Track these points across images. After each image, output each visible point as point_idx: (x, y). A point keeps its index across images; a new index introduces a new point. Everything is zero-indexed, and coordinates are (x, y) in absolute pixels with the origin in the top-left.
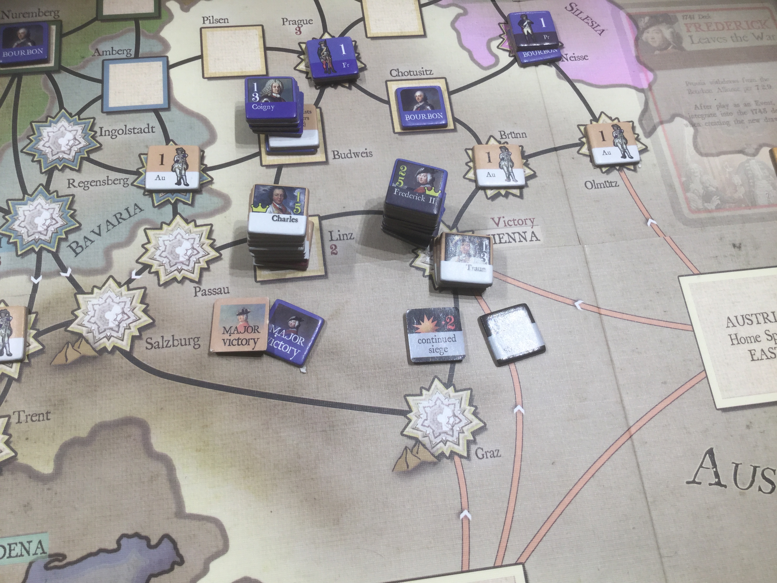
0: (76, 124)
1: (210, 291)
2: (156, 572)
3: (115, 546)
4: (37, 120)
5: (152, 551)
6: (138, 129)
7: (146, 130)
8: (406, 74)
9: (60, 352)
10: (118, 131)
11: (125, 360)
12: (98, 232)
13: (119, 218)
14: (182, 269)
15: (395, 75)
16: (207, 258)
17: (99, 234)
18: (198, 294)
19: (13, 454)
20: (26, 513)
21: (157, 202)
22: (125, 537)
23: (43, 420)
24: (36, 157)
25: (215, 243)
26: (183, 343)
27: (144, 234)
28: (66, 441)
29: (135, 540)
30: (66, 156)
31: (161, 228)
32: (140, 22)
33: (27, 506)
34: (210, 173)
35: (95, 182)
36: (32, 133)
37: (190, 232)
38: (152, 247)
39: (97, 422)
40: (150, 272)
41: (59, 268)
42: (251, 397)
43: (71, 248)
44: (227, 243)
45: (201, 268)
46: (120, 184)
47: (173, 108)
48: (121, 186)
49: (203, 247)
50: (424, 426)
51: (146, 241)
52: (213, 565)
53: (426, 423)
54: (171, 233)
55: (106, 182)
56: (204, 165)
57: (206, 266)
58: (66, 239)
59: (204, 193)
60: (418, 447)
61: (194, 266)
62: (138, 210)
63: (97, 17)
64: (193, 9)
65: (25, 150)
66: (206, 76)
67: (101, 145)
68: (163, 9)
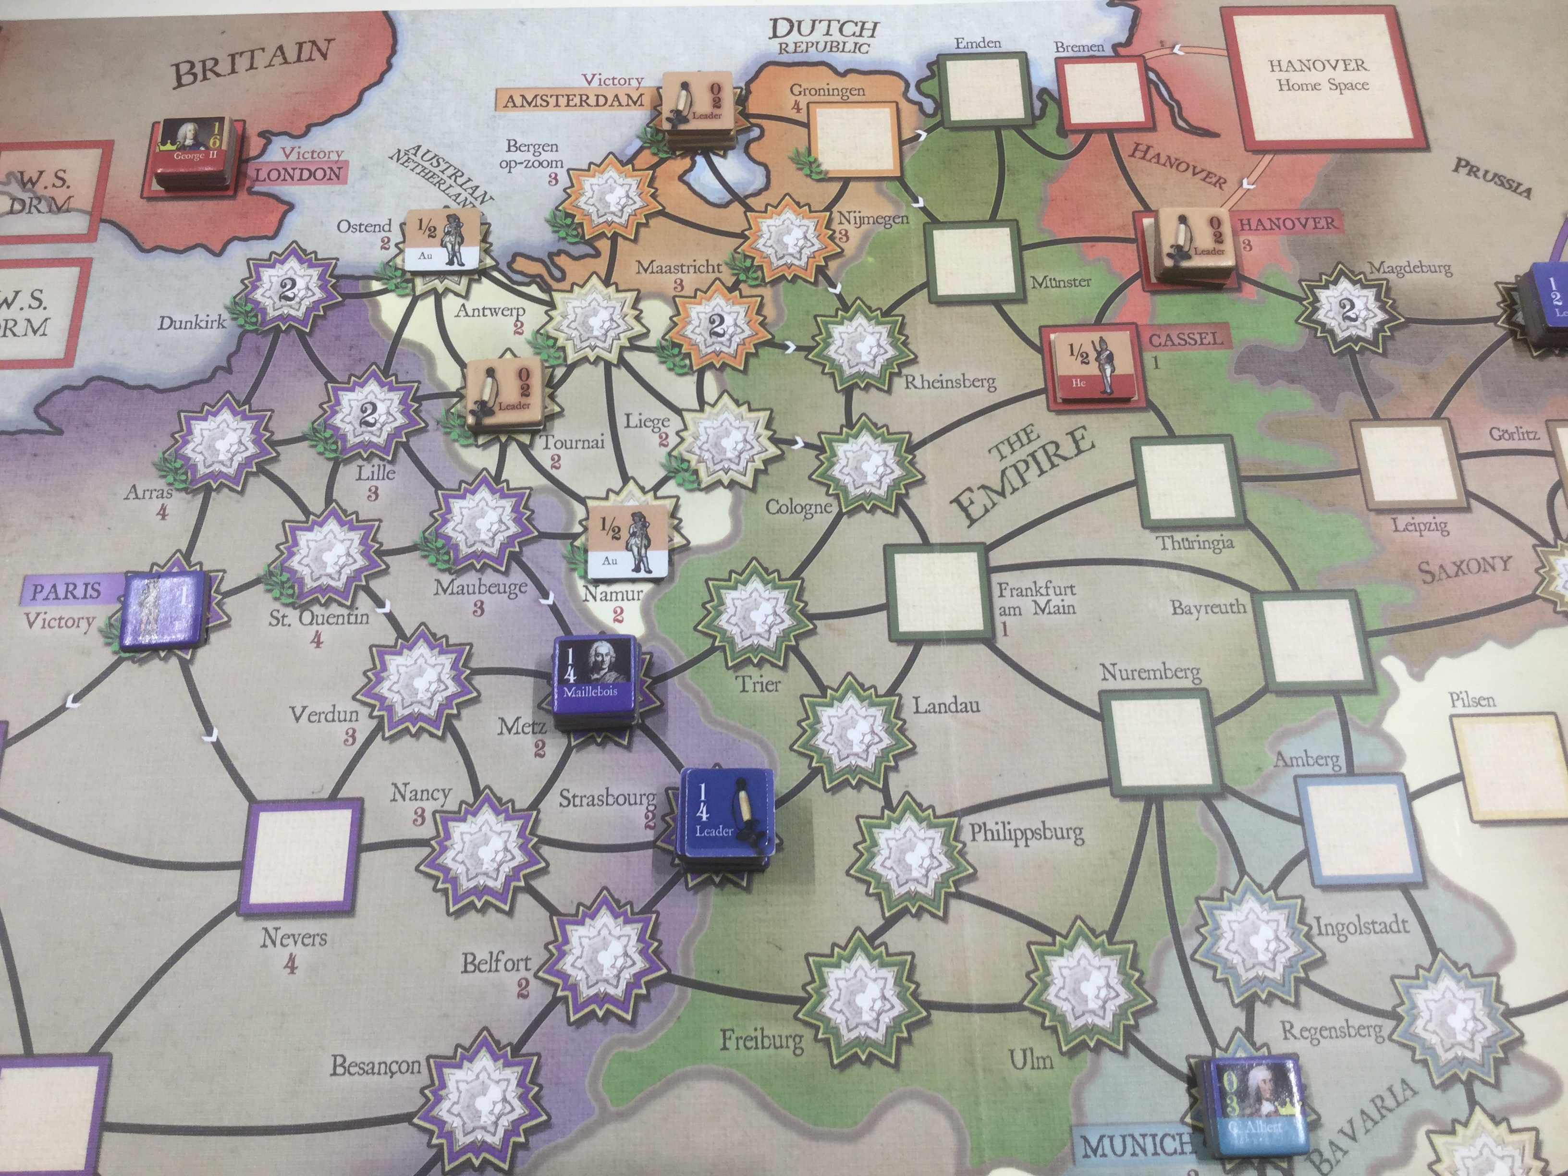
0: (1274, 907)
4: (1205, 895)
6: (1380, 924)
7: (1395, 927)
10: (1347, 927)
12: (1350, 1132)
13: (1381, 1108)
17: (1354, 1139)
21: (1439, 1078)
24: (1219, 971)
27: (1427, 1143)
30: (1269, 974)
31: (1454, 1132)
32: (1345, 699)
34: (1516, 1021)
35: (1326, 1029)
36: (1202, 922)
38: (1446, 1168)
43: (1314, 1163)
46: (1369, 1036)
47: (1431, 883)
48: (1372, 1040)
51: (1434, 1157)
54: (1472, 1142)
55: (1345, 1032)
56: (1502, 1003)
59: (1512, 1062)
62: (1409, 1093)
63: (1267, 684)
64: (1430, 674)
65: (1197, 957)
66: (1476, 817)
67: (1324, 955)
68: (1378, 674)
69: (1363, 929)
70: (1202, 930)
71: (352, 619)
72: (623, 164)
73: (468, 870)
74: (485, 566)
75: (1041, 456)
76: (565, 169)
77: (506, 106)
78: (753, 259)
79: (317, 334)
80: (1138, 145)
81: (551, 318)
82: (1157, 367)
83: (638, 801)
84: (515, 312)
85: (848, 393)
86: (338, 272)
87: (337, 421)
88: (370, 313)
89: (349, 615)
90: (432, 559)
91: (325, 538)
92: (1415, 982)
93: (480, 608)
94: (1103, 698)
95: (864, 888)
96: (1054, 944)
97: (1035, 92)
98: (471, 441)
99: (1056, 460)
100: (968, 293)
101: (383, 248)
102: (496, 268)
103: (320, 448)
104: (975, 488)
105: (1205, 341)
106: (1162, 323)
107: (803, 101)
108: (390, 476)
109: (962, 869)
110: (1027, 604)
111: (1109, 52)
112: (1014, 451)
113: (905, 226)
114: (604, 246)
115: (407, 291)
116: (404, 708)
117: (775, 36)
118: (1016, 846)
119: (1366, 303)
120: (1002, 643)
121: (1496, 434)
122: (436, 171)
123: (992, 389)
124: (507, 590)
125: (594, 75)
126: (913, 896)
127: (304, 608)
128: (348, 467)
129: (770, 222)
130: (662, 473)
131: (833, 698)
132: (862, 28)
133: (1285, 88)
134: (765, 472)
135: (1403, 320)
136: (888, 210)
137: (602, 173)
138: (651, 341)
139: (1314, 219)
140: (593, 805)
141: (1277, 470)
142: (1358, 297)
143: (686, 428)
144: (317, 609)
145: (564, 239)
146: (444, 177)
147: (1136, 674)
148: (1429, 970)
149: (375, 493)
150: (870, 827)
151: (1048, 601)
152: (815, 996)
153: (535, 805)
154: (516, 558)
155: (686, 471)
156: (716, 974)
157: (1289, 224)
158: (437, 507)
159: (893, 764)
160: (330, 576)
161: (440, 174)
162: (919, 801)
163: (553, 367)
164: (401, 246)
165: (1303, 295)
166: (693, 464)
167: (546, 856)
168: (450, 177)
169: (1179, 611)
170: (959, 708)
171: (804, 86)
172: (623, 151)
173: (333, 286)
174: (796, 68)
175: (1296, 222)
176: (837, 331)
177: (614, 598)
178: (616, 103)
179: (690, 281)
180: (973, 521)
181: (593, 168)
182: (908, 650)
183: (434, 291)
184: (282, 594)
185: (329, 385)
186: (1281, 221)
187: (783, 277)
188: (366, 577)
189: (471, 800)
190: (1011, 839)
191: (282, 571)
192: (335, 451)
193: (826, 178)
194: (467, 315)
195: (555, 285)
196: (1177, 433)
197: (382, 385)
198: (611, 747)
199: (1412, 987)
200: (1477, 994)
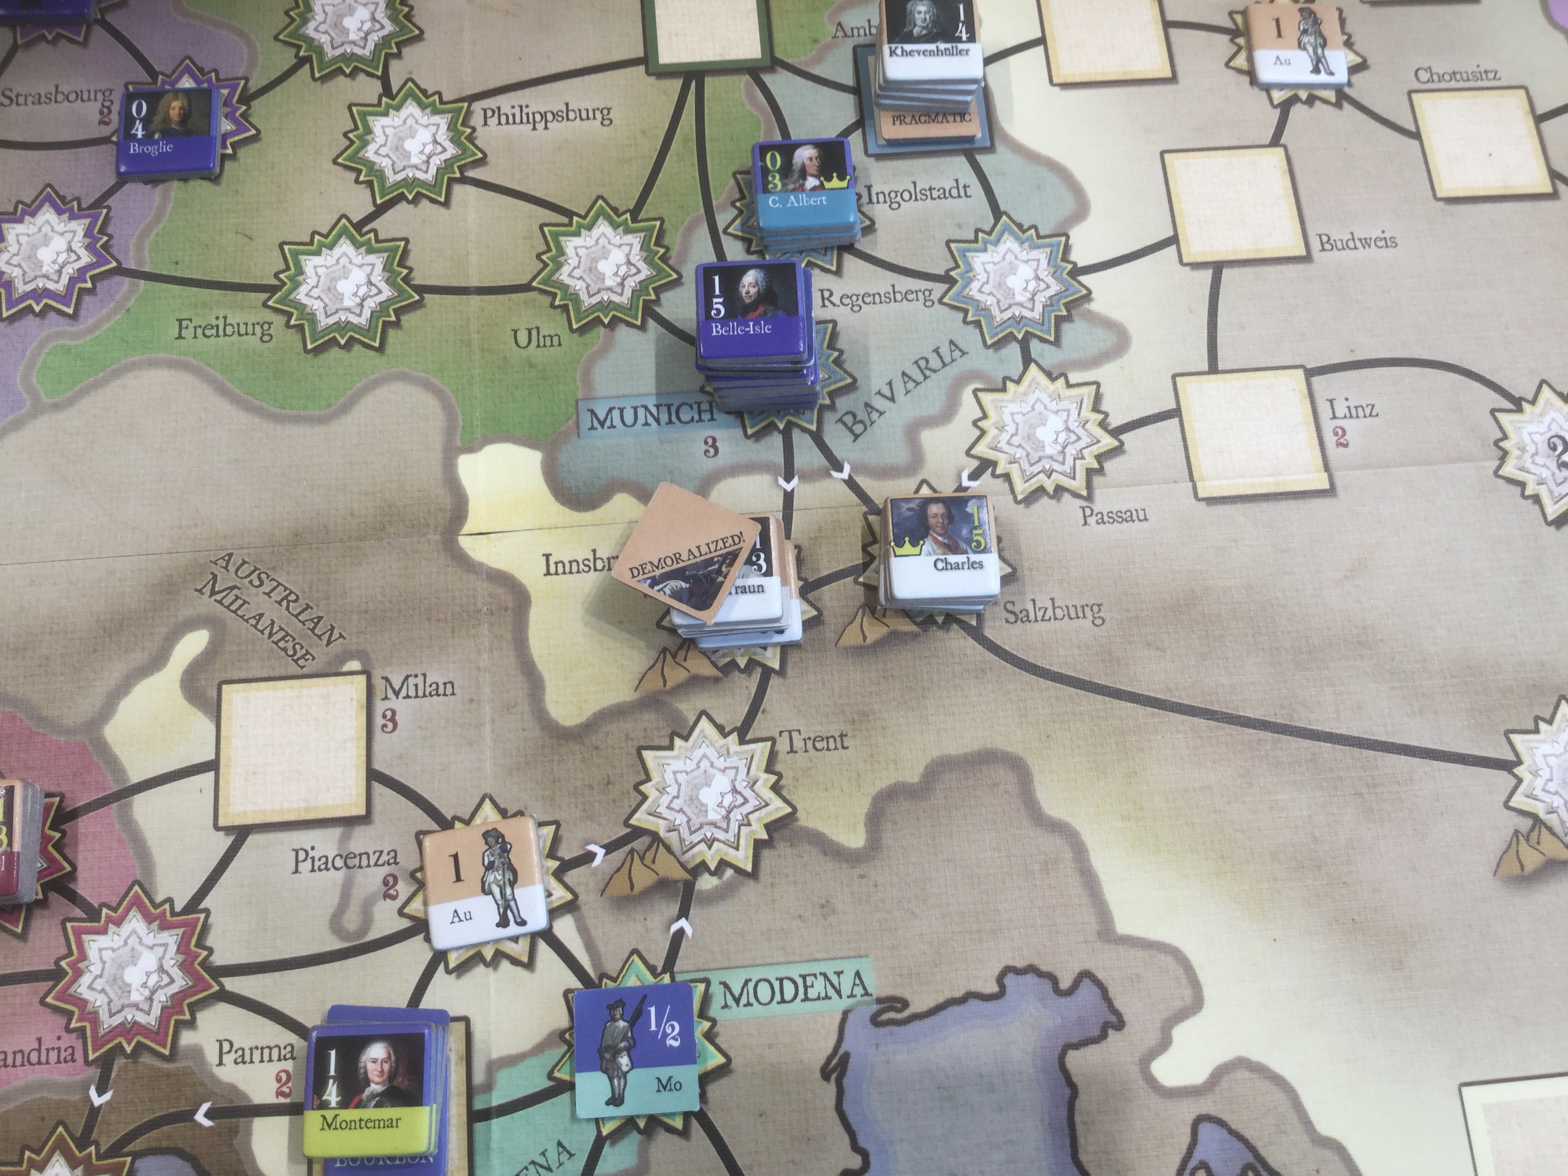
1: (1110, 515)
2: (1075, 1040)
3: (994, 988)
4: (744, 169)
5: (1063, 1001)
6: (938, 190)
7: (954, 192)
8: (1447, 77)
9: (851, 622)
10: (901, 194)
11: (971, 641)
12: (888, 394)
13: (925, 369)
14: (1053, 471)
15: (1425, 79)
16: (1096, 449)
17: (892, 399)
18: (1089, 520)
19: (789, 810)
20: (824, 917)
21: (992, 338)
22: (1010, 971)
23: (836, 748)
24: (754, 243)
25: (1108, 420)
26: (1073, 615)
27: (974, 400)
28: (882, 789)
29: (1031, 979)
31: (1004, 389)
33: (826, 907)
34: (1084, 279)
35: (870, 295)
36: (739, 196)
37: (1059, 397)
38: (992, 424)
39: (934, 757)
40: (994, 475)
41: (826, 462)
42: (1213, 723)
43: (845, 424)
44: (1131, 419)
45: (1087, 469)
46: (917, 300)
47: (999, 146)
48: (920, 304)
49: (1088, 426)
50: (1548, 792)
51: (980, 415)
52: (1179, 1032)
53: (1551, 787)
54: (1024, 399)
55: (892, 297)
56: (1069, 262)
57: (1096, 466)
58: (832, 407)
59: (1076, 318)
60: (1540, 831)
61: (1074, 464)
62: (957, 354)
65: (730, 230)
66: (1055, 80)
67: (874, 223)
69: (919, 196)
70: (738, 204)
83: (92, 97)
92: (972, 245)
95: (353, 175)
96: (570, 224)
109: (469, 154)
118: (534, 128)
126: (410, 183)
140: (40, 103)
148: (989, 233)
150: (364, 115)
152: (289, 283)
156: (174, 266)
159: (395, 50)
162: (423, 86)
190: (528, 122)
198: (63, 44)
199: (969, 250)
200: (1042, 255)
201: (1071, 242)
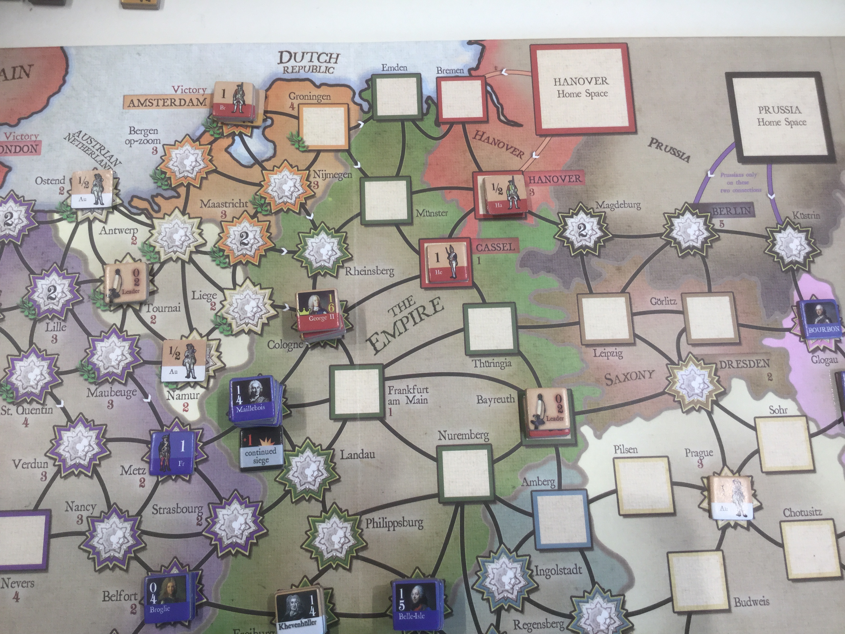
0: (515, 561)
4: (481, 555)
6: (568, 569)
7: (575, 571)
8: (798, 514)
10: (551, 571)
15: (788, 515)
24: (485, 595)
30: (510, 596)
32: (560, 449)
34: (631, 619)
35: (536, 624)
36: (479, 569)
46: (557, 627)
47: (595, 547)
48: (558, 630)
55: (545, 625)
56: (625, 609)
63: (522, 442)
64: (605, 436)
65: (475, 587)
66: (621, 513)
67: (538, 585)
68: (578, 435)
69: (559, 572)
70: (478, 573)
71: (44, 411)
72: (194, 141)
73: (105, 548)
74: (114, 380)
75: (415, 314)
76: (161, 145)
77: (129, 106)
78: (265, 198)
79: (24, 245)
80: (478, 131)
81: (152, 235)
82: (479, 263)
83: (193, 511)
84: (132, 231)
85: (314, 278)
86: (35, 208)
87: (35, 297)
88: (53, 233)
89: (42, 409)
90: (86, 377)
91: (29, 365)
92: (582, 599)
93: (111, 404)
94: (438, 450)
95: (309, 554)
97: (424, 99)
98: (107, 308)
99: (423, 316)
100: (382, 219)
101: (60, 193)
102: (122, 205)
103: (26, 313)
104: (379, 333)
105: (505, 248)
106: (483, 237)
107: (296, 102)
108: (64, 329)
109: (360, 543)
110: (402, 398)
111: (466, 74)
112: (401, 311)
113: (350, 179)
114: (182, 191)
115: (73, 219)
116: (71, 460)
117: (281, 62)
118: (389, 530)
119: (592, 226)
120: (389, 420)
121: (654, 301)
122: (90, 146)
123: (392, 275)
124: (126, 394)
125: (179, 87)
126: (334, 558)
127: (18, 405)
128: (42, 323)
129: (275, 176)
130: (212, 326)
131: (299, 452)
132: (330, 58)
133: (561, 95)
134: (268, 324)
135: (611, 236)
136: (341, 170)
137: (182, 147)
138: (207, 248)
139: (569, 176)
140: (170, 513)
141: (537, 322)
142: (588, 223)
143: (225, 300)
144: (25, 405)
145: (160, 187)
146: (94, 150)
147: (456, 436)
148: (590, 593)
149: (55, 339)
150: (314, 522)
151: (414, 396)
153: (139, 513)
154: (131, 375)
155: (225, 324)
156: (232, 601)
157: (555, 179)
158: (88, 347)
159: (328, 487)
160: (32, 386)
161: (92, 148)
162: (340, 506)
163: (153, 264)
164: (70, 192)
165: (559, 222)
166: (229, 320)
167: (145, 540)
168: (97, 150)
169: (481, 401)
170: (364, 456)
171: (297, 94)
172: (194, 133)
173: (33, 217)
174: (292, 82)
175: (559, 178)
176: (310, 241)
177: (183, 398)
178: (191, 104)
179: (230, 212)
180: (377, 351)
181: (177, 144)
182: (339, 424)
183: (88, 219)
184: (7, 397)
185: (31, 276)
186: (551, 178)
187: (281, 210)
188: (51, 387)
189: (106, 511)
190: (386, 527)
191: (7, 384)
192: (34, 314)
193: (307, 150)
194: (106, 233)
195: (154, 215)
196: (487, 301)
197: (59, 275)
198: (180, 480)
199: (581, 602)
200: (612, 605)
201: (626, 598)
